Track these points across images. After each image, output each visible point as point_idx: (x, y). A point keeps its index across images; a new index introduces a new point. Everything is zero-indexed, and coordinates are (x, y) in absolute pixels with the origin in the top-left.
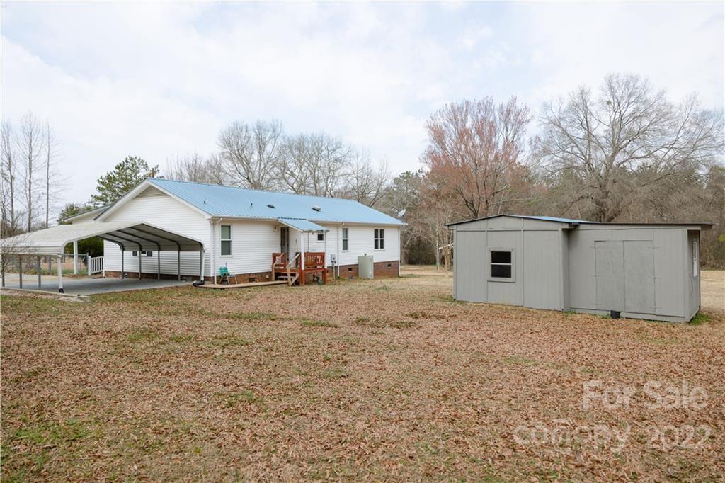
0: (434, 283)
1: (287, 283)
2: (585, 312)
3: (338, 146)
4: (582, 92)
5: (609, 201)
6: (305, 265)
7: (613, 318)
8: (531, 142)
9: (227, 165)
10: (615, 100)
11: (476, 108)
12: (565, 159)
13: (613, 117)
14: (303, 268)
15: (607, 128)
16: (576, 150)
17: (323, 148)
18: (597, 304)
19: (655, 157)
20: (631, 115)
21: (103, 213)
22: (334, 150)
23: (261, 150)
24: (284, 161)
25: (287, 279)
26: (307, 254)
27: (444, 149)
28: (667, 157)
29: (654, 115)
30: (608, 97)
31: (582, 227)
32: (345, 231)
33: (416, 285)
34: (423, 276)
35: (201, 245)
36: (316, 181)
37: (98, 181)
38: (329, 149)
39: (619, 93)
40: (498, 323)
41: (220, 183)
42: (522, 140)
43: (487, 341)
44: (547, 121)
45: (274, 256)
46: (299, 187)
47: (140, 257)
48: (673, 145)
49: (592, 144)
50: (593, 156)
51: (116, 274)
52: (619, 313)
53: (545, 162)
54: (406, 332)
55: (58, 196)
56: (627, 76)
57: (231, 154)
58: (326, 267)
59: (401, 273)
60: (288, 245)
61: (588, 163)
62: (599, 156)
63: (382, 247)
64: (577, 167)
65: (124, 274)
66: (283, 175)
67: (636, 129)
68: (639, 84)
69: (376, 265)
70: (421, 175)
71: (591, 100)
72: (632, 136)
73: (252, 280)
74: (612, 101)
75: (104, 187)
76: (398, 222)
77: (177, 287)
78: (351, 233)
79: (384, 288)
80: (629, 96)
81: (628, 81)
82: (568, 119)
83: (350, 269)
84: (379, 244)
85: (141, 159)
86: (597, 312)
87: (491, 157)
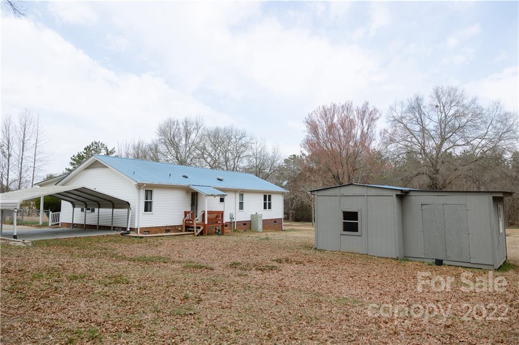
0: (307, 235)
1: (194, 234)
2: (417, 259)
3: (243, 136)
4: (417, 99)
5: (439, 177)
6: (208, 220)
7: (437, 265)
8: (381, 134)
9: (162, 148)
10: (441, 104)
11: (340, 109)
12: (406, 146)
13: (440, 116)
14: (206, 222)
15: (436, 124)
16: (414, 140)
17: (232, 137)
18: (424, 254)
19: (472, 145)
20: (453, 115)
21: (62, 179)
22: (240, 139)
23: (187, 137)
24: (204, 145)
25: (193, 231)
26: (210, 213)
27: (318, 138)
28: (480, 145)
29: (470, 115)
30: (436, 102)
31: (411, 194)
32: (242, 195)
33: (292, 237)
34: (301, 230)
35: (128, 204)
36: (227, 160)
37: (71, 158)
38: (237, 137)
39: (444, 100)
40: (344, 268)
41: (157, 160)
42: (374, 132)
43: (330, 283)
44: (393, 119)
45: (186, 213)
46: (214, 163)
47: (86, 212)
48: (485, 135)
49: (426, 136)
50: (427, 143)
51: (68, 225)
52: (442, 261)
53: (392, 148)
54: (266, 274)
55: (41, 168)
56: (449, 88)
57: (165, 140)
58: (224, 222)
59: (283, 228)
60: (197, 205)
61: (423, 148)
62: (431, 144)
63: (270, 208)
64: (415, 152)
65: (73, 225)
66: (203, 155)
67: (457, 125)
68: (458, 93)
69: (264, 221)
70: (304, 158)
71: (424, 104)
72: (454, 130)
73: (167, 231)
74: (439, 105)
75: (75, 163)
76: (282, 190)
77: (108, 235)
78: (246, 196)
79: (267, 239)
80: (451, 102)
81: (449, 92)
82: (408, 118)
83: (245, 224)
84: (267, 205)
85: (103, 143)
86: (425, 260)
87: (351, 144)
